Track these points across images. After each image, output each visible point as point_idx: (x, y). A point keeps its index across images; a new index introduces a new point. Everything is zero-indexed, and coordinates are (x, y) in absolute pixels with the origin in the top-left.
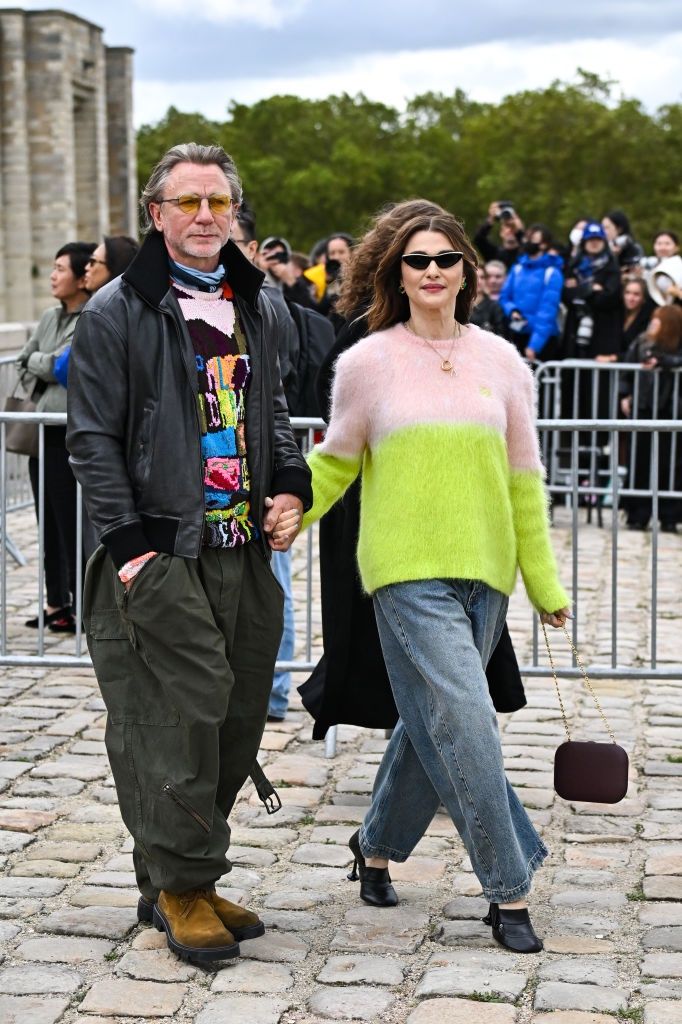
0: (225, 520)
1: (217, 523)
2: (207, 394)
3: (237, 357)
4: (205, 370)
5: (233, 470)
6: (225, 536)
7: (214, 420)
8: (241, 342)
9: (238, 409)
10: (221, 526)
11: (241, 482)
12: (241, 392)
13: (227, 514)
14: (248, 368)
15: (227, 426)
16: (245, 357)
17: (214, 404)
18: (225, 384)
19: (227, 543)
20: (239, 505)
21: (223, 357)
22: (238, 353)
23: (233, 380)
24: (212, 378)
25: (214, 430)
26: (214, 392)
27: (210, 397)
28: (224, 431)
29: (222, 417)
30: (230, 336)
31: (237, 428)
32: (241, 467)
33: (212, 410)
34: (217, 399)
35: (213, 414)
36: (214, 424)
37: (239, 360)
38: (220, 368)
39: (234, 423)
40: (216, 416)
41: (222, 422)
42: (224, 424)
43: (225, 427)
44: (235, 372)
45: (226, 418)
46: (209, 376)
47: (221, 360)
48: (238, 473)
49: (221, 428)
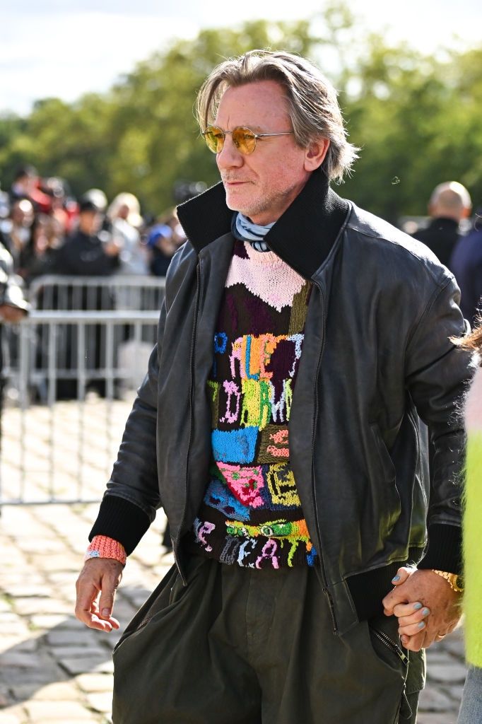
0: (255, 538)
1: (242, 539)
2: (226, 384)
3: (281, 337)
4: (229, 350)
6: (242, 554)
7: (228, 414)
8: (297, 318)
9: (280, 406)
10: (246, 543)
11: (264, 493)
12: (286, 384)
13: (254, 531)
14: (298, 354)
15: (247, 425)
16: (298, 338)
17: (233, 396)
20: (269, 523)
21: (257, 336)
22: (286, 333)
23: (268, 369)
24: (237, 362)
25: (227, 427)
26: (238, 381)
27: (230, 387)
28: (241, 431)
29: (243, 412)
30: (279, 310)
31: (263, 430)
32: (265, 478)
33: (228, 403)
34: (240, 390)
35: (228, 407)
36: (227, 419)
37: (283, 341)
38: (248, 351)
39: (260, 423)
40: (233, 410)
41: (239, 418)
42: (242, 421)
43: (243, 424)
44: (273, 356)
45: (249, 415)
46: (232, 359)
47: (253, 338)
48: (260, 484)
49: (237, 426)
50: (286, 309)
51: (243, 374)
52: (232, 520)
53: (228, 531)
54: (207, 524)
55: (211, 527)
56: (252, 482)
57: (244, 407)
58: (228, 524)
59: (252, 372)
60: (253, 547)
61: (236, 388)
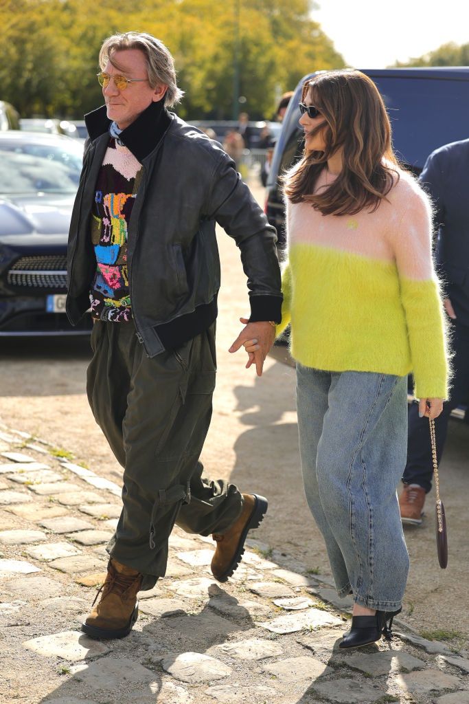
2: (104, 219)
3: (129, 195)
4: (103, 202)
6: (110, 314)
7: (105, 236)
8: (136, 185)
15: (114, 243)
17: (107, 226)
19: (112, 318)
20: (124, 298)
21: (116, 194)
22: (131, 193)
23: (122, 212)
24: (107, 208)
25: (104, 244)
26: (109, 218)
27: (106, 221)
28: (111, 246)
29: (112, 236)
30: (129, 180)
31: (122, 246)
32: (121, 273)
33: (105, 231)
34: (110, 224)
35: (105, 233)
36: (104, 240)
37: (129, 198)
38: (112, 202)
39: (120, 242)
40: (107, 235)
41: (110, 240)
42: (112, 241)
43: (112, 243)
44: (124, 206)
45: (115, 238)
46: (105, 205)
47: (115, 196)
48: (119, 276)
49: (109, 244)
50: (132, 179)
51: (111, 215)
52: (107, 298)
53: (105, 304)
54: (96, 300)
55: (98, 302)
56: (114, 275)
57: (112, 233)
58: (105, 300)
59: (115, 214)
61: (108, 222)
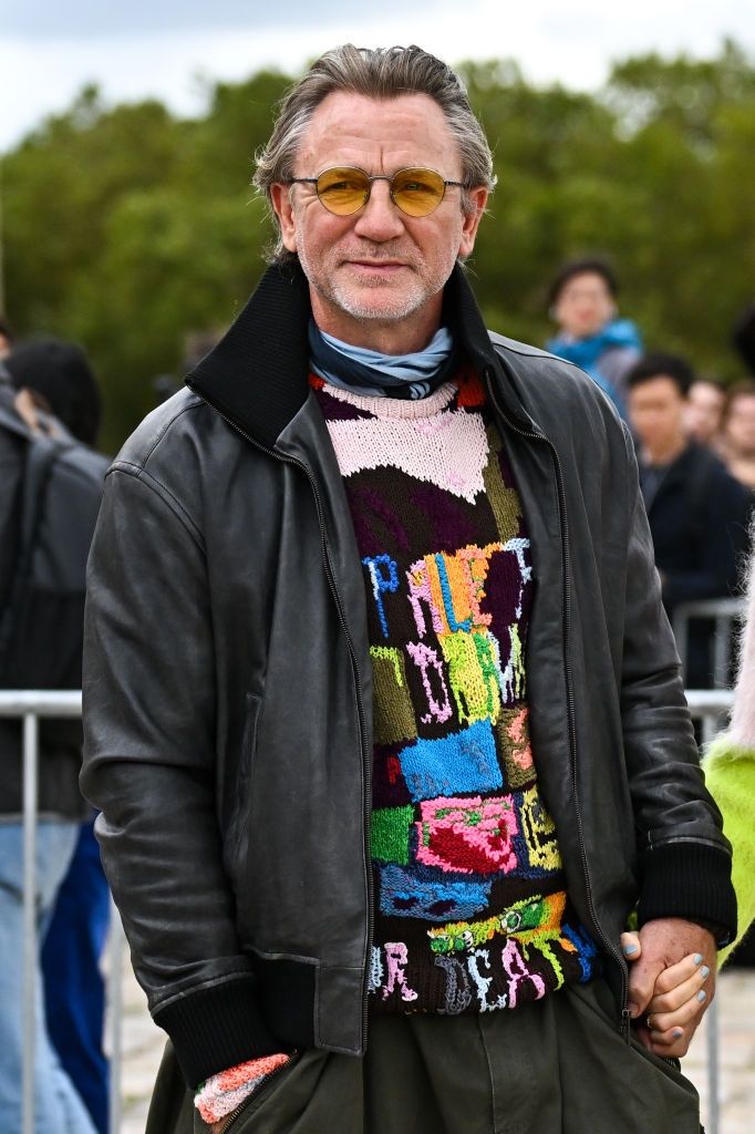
0: (481, 947)
1: (463, 955)
2: (411, 648)
3: (491, 548)
4: (404, 588)
5: (494, 823)
6: (483, 985)
7: (434, 706)
8: (502, 508)
9: (507, 675)
10: (472, 961)
11: (520, 848)
12: (513, 632)
13: (486, 929)
14: (526, 573)
15: (471, 720)
16: (516, 545)
17: (431, 669)
18: (459, 618)
19: (491, 997)
20: (519, 905)
21: (452, 552)
22: (496, 539)
23: (485, 607)
24: (424, 605)
25: (434, 731)
26: (431, 640)
27: (421, 654)
28: (464, 732)
29: (457, 697)
30: (471, 499)
31: (500, 721)
32: (518, 815)
33: (426, 683)
34: (440, 657)
35: (429, 692)
36: (435, 717)
37: (498, 555)
38: (444, 581)
39: (490, 710)
40: (438, 697)
41: (455, 710)
42: (461, 714)
43: (465, 721)
44: (487, 586)
45: (468, 699)
46: (414, 601)
47: (444, 556)
48: (512, 829)
49: (455, 725)
50: (480, 497)
51: (440, 627)
53: (435, 948)
54: (391, 947)
57: (454, 687)
60: (488, 965)
61: (433, 655)
